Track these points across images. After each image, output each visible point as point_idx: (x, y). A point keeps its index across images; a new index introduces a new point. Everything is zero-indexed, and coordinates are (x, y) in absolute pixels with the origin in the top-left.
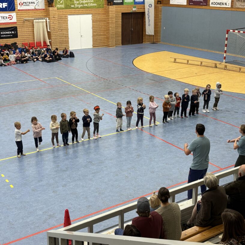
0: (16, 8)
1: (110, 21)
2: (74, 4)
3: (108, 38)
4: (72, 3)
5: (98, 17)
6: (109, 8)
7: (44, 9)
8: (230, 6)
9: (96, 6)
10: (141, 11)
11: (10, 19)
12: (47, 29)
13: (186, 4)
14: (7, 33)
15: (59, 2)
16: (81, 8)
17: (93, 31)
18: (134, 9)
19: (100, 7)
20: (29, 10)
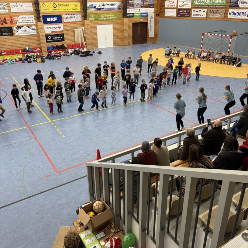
0: (63, 21)
1: (125, 29)
2: (101, 18)
3: (123, 40)
4: (99, 17)
5: (117, 26)
6: (124, 20)
7: (81, 22)
8: (205, 17)
9: (115, 19)
10: (145, 21)
11: (59, 29)
12: (83, 35)
13: (175, 16)
14: (57, 38)
15: (91, 17)
16: (106, 20)
17: (113, 36)
18: (141, 20)
19: (118, 19)
20: (71, 22)
